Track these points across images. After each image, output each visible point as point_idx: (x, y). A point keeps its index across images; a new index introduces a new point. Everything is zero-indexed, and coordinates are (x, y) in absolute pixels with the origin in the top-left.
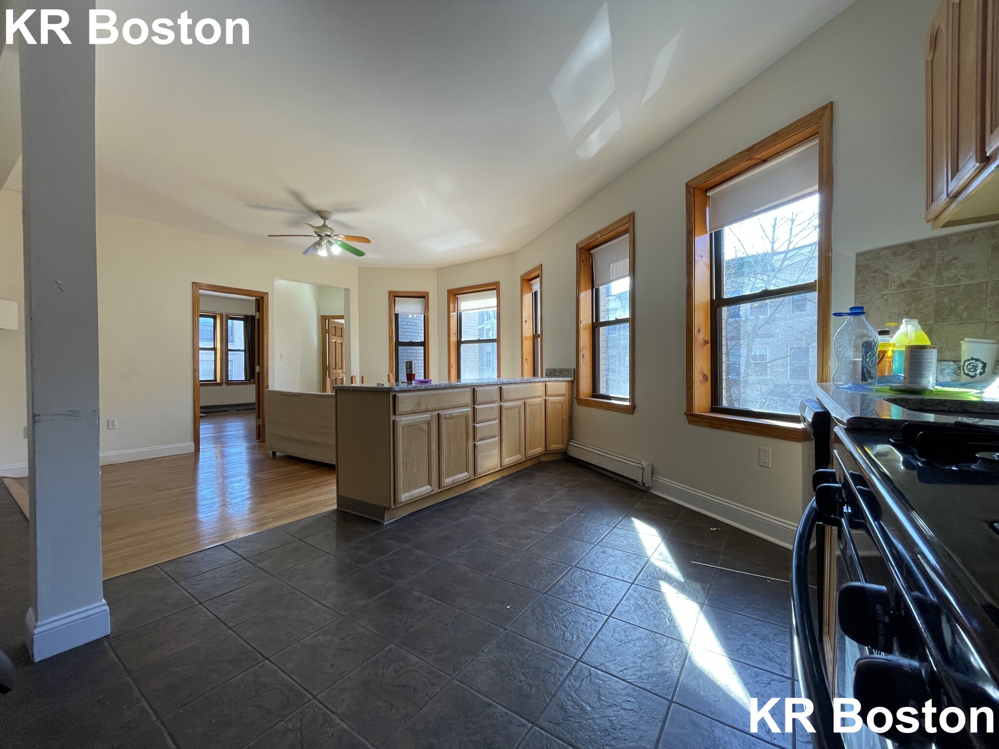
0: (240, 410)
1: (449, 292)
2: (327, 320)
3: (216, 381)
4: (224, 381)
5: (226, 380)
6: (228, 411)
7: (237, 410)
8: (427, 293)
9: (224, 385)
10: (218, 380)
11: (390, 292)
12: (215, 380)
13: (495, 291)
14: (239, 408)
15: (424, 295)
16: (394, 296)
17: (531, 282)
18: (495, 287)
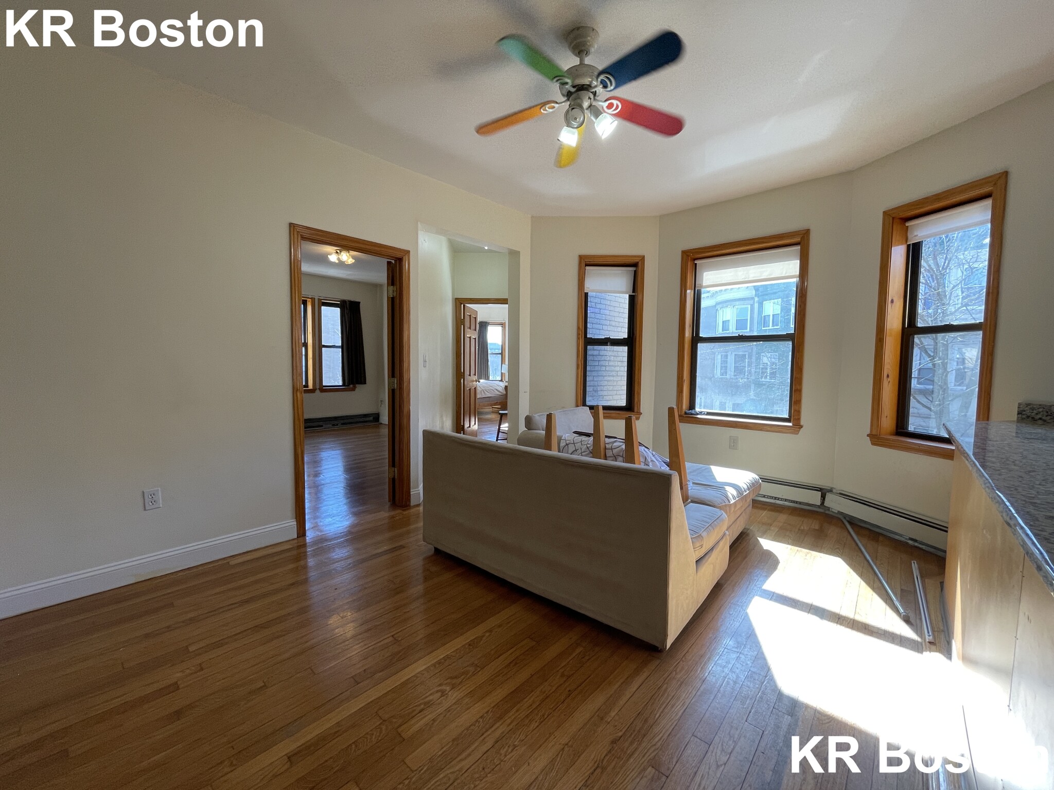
0: (337, 425)
1: (685, 254)
2: (462, 305)
3: (308, 387)
4: (318, 387)
5: (320, 386)
6: (322, 426)
7: (333, 425)
8: (643, 258)
9: (318, 391)
10: (311, 386)
11: (581, 258)
12: (306, 386)
13: (798, 248)
14: (336, 422)
15: (636, 260)
16: (588, 262)
17: (908, 224)
18: (797, 239)
